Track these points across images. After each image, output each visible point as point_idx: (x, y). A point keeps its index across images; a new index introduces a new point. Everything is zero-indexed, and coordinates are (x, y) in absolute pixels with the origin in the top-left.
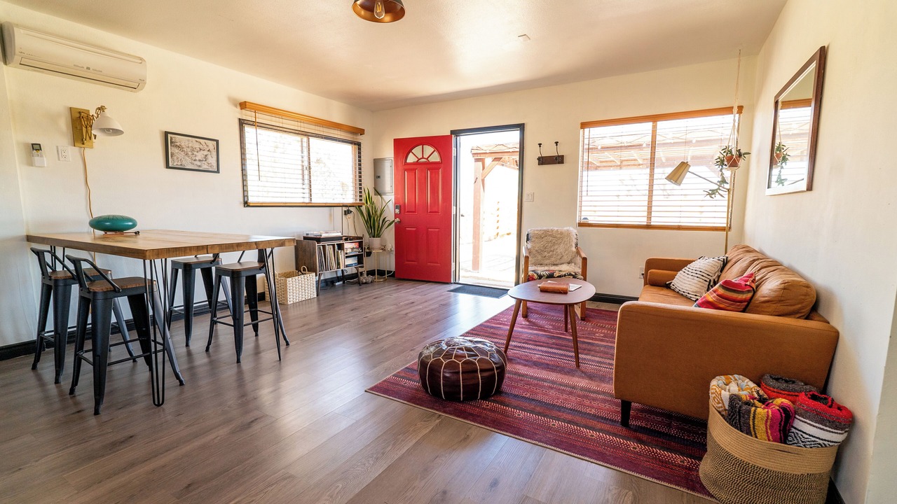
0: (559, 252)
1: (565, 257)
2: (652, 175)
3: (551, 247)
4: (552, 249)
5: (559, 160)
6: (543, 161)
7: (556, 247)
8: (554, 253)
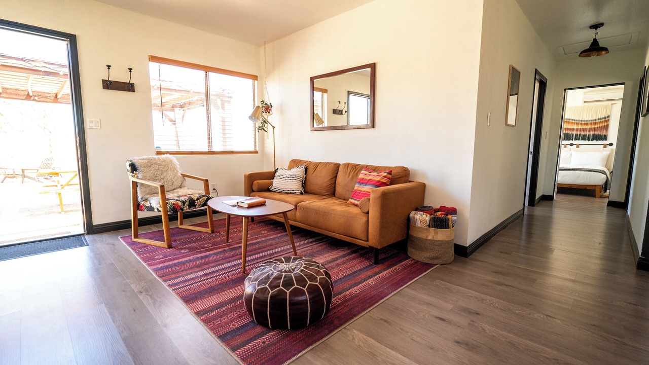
0: (169, 179)
1: (176, 183)
2: (208, 113)
3: (161, 175)
4: (162, 177)
5: (129, 87)
6: (108, 85)
7: (165, 174)
8: (165, 180)
